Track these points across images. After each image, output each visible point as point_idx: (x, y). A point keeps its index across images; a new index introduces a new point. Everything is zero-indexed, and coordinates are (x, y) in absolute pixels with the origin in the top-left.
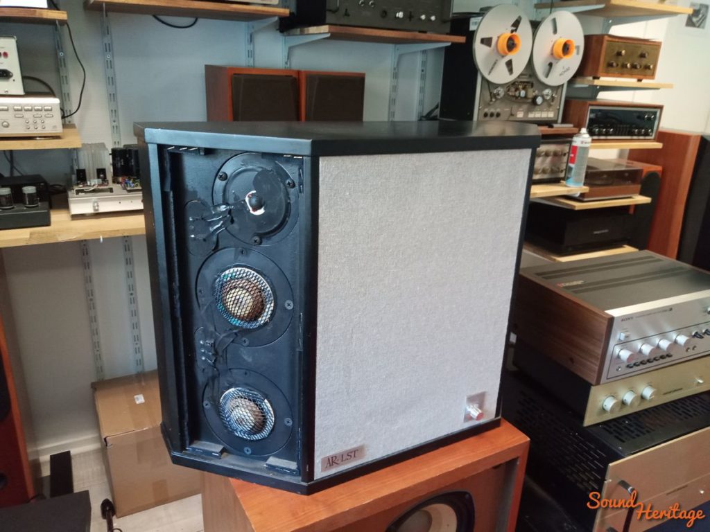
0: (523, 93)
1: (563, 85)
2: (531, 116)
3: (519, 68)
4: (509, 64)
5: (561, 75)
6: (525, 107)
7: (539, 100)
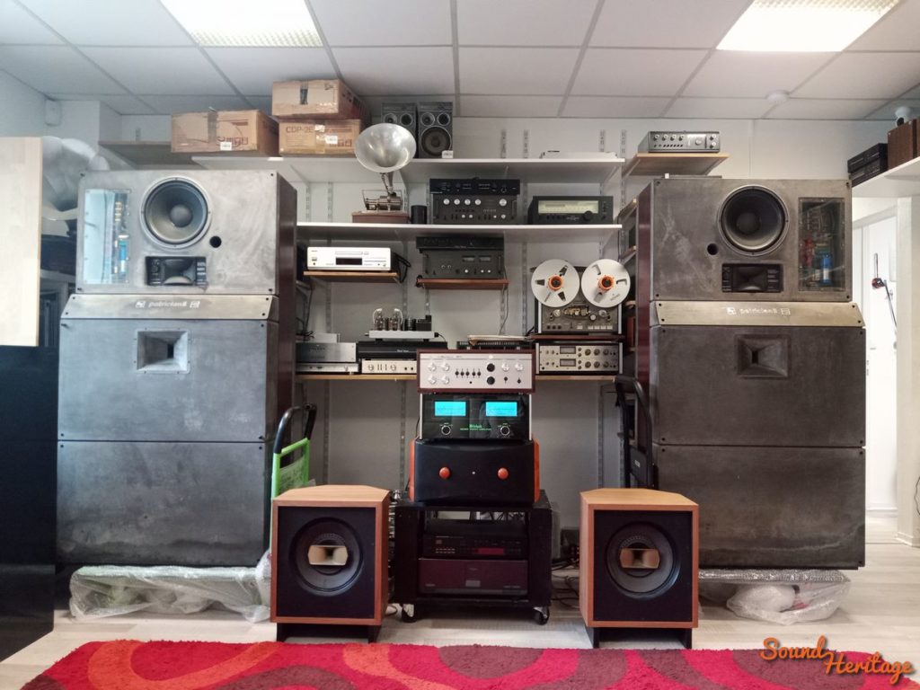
0: (577, 313)
1: (617, 306)
2: (590, 328)
3: (571, 296)
4: (562, 296)
5: (612, 300)
6: (584, 322)
7: (593, 317)
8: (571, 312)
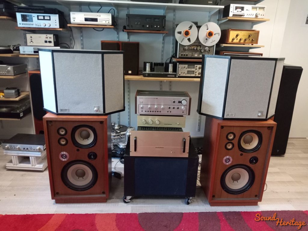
7: (202, 51)
8: (193, 47)
